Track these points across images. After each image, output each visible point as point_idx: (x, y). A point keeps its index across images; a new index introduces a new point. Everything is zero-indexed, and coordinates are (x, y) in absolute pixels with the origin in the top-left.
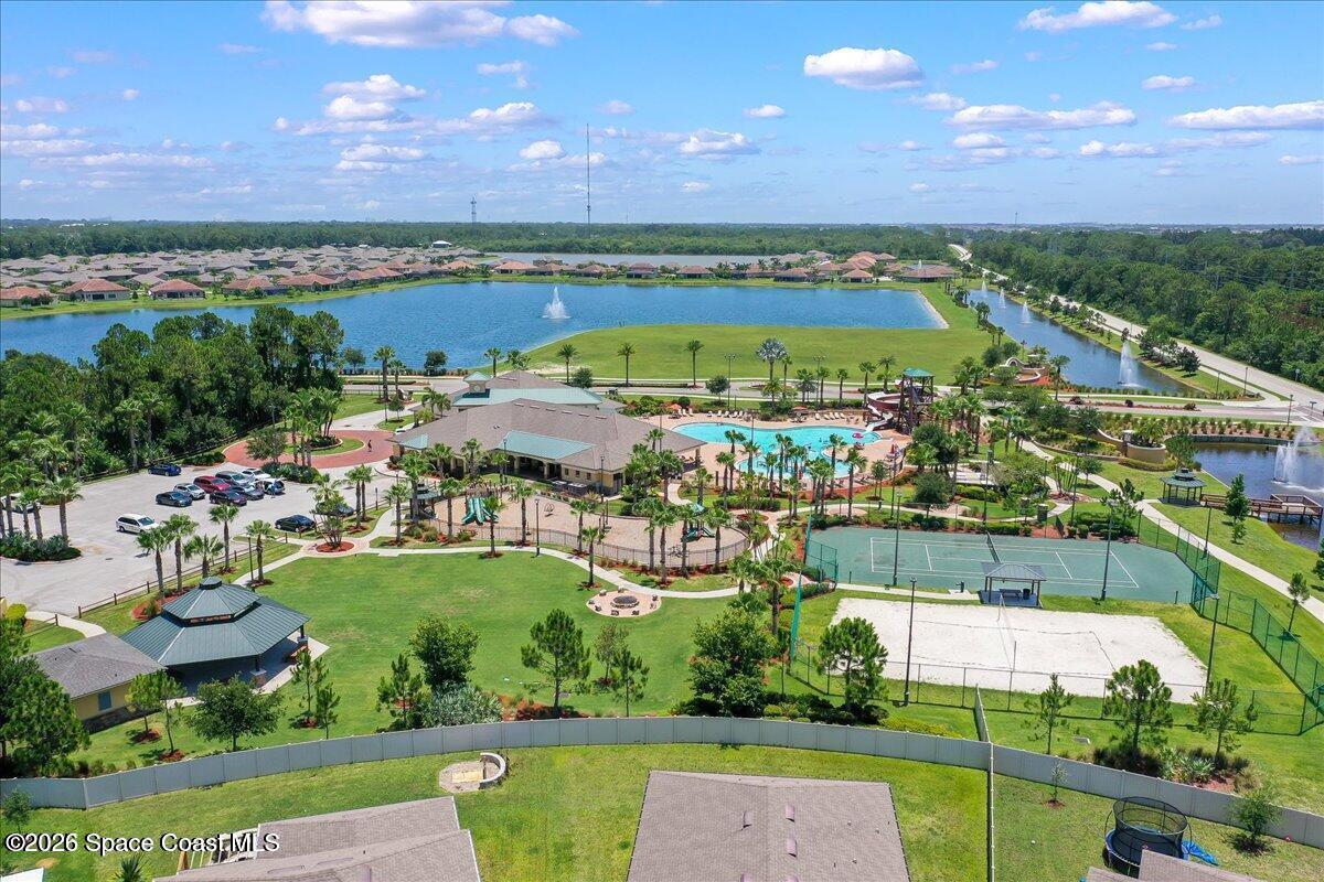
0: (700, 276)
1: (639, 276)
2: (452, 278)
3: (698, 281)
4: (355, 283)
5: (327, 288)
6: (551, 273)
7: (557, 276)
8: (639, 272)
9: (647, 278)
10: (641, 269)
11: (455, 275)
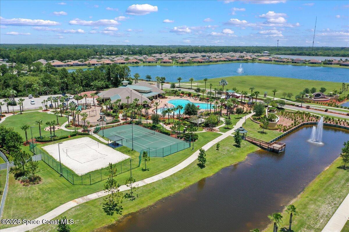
0: (316, 63)
1: (295, 62)
2: (244, 61)
3: (314, 65)
4: (211, 61)
5: (202, 62)
6: (271, 61)
7: (273, 61)
8: (296, 61)
9: (298, 63)
10: (297, 60)
11: (245, 60)
